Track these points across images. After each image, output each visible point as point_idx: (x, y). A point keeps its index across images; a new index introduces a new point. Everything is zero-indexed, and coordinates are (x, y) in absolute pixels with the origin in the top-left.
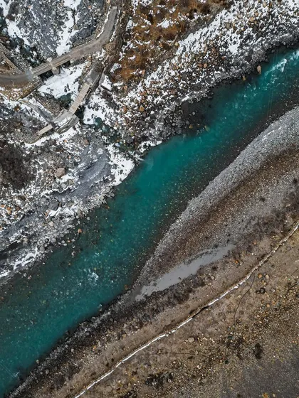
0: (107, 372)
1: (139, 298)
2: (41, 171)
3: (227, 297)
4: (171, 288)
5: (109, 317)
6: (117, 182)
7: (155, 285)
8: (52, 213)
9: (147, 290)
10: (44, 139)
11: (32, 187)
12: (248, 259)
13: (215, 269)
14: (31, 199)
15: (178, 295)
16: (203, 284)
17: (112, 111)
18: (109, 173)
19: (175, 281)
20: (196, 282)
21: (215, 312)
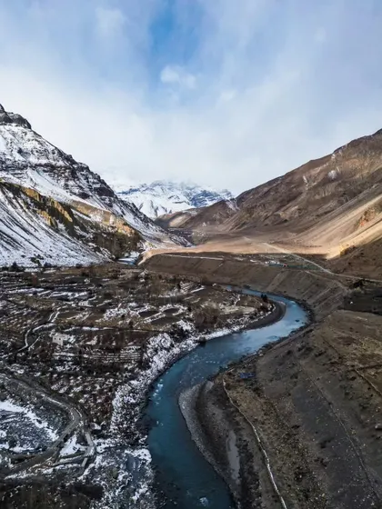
0: (281, 501)
1: (238, 482)
2: (103, 482)
3: (259, 434)
4: (241, 463)
5: (242, 504)
6: (150, 460)
7: (234, 470)
8: (135, 498)
9: (235, 475)
10: (87, 470)
11: (107, 494)
12: (242, 424)
13: (240, 439)
14: (113, 502)
15: (247, 457)
16: (247, 445)
17: (109, 439)
18: (140, 460)
19: (238, 460)
20: (243, 448)
21: (265, 440)
